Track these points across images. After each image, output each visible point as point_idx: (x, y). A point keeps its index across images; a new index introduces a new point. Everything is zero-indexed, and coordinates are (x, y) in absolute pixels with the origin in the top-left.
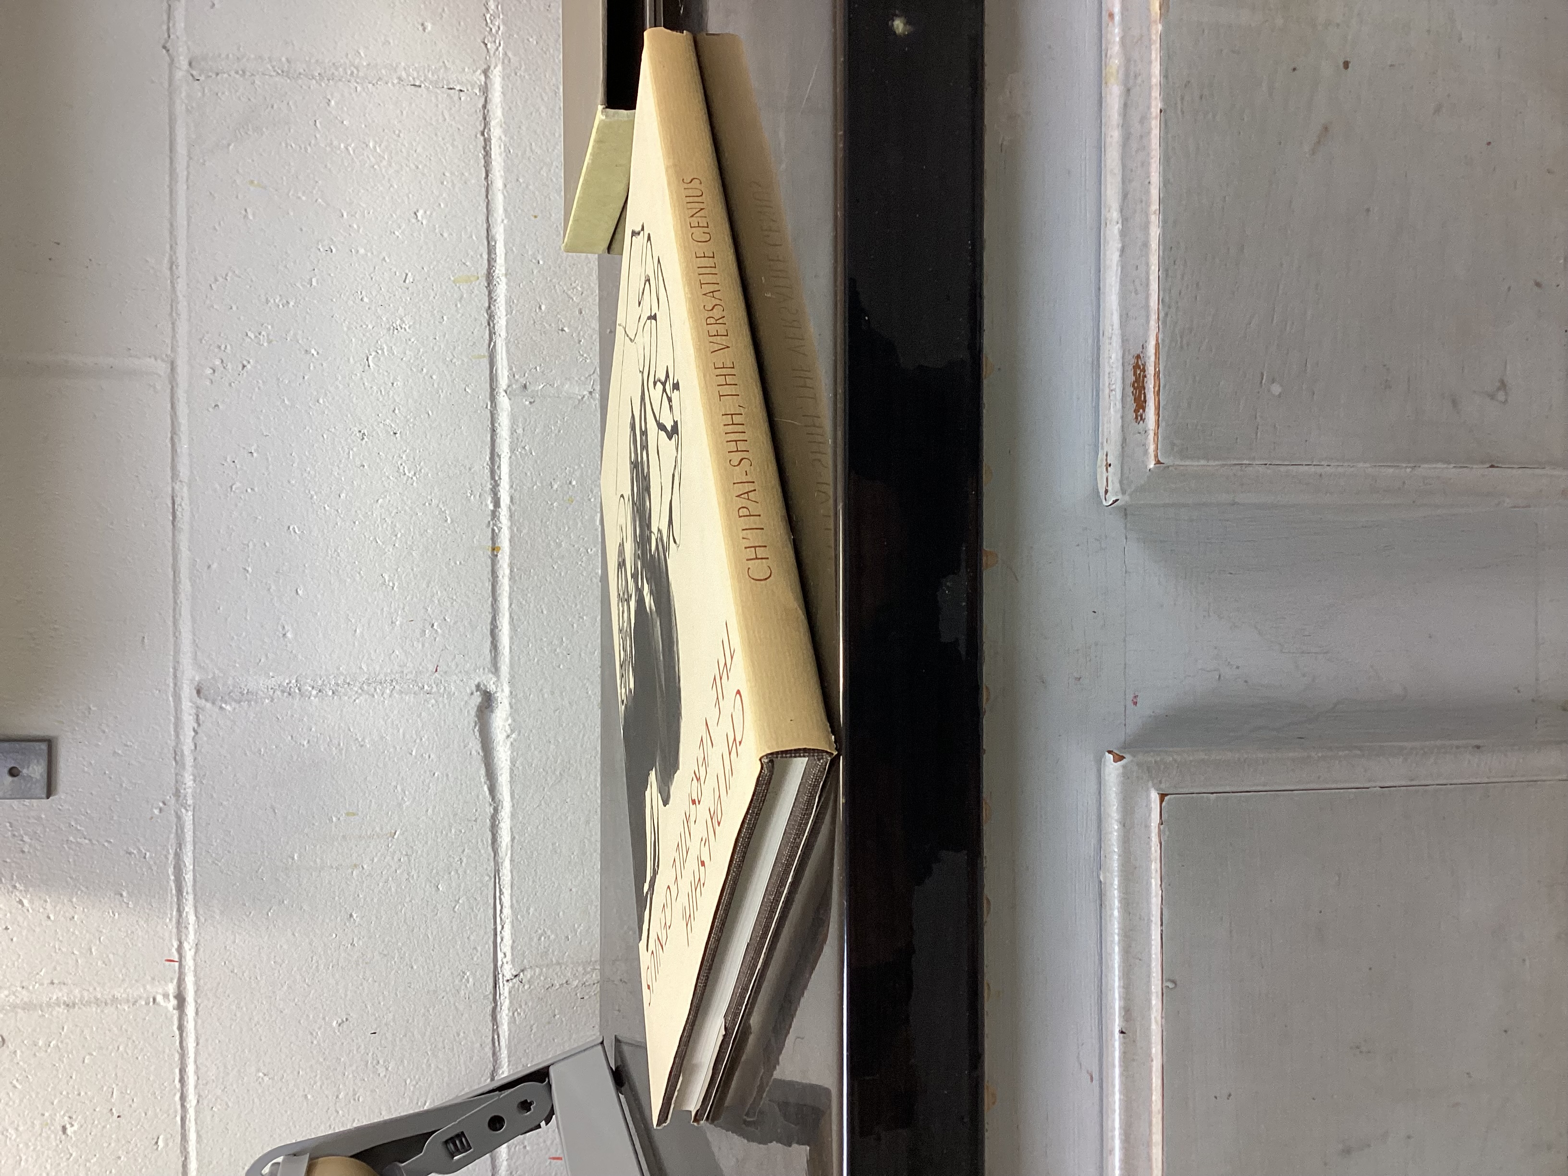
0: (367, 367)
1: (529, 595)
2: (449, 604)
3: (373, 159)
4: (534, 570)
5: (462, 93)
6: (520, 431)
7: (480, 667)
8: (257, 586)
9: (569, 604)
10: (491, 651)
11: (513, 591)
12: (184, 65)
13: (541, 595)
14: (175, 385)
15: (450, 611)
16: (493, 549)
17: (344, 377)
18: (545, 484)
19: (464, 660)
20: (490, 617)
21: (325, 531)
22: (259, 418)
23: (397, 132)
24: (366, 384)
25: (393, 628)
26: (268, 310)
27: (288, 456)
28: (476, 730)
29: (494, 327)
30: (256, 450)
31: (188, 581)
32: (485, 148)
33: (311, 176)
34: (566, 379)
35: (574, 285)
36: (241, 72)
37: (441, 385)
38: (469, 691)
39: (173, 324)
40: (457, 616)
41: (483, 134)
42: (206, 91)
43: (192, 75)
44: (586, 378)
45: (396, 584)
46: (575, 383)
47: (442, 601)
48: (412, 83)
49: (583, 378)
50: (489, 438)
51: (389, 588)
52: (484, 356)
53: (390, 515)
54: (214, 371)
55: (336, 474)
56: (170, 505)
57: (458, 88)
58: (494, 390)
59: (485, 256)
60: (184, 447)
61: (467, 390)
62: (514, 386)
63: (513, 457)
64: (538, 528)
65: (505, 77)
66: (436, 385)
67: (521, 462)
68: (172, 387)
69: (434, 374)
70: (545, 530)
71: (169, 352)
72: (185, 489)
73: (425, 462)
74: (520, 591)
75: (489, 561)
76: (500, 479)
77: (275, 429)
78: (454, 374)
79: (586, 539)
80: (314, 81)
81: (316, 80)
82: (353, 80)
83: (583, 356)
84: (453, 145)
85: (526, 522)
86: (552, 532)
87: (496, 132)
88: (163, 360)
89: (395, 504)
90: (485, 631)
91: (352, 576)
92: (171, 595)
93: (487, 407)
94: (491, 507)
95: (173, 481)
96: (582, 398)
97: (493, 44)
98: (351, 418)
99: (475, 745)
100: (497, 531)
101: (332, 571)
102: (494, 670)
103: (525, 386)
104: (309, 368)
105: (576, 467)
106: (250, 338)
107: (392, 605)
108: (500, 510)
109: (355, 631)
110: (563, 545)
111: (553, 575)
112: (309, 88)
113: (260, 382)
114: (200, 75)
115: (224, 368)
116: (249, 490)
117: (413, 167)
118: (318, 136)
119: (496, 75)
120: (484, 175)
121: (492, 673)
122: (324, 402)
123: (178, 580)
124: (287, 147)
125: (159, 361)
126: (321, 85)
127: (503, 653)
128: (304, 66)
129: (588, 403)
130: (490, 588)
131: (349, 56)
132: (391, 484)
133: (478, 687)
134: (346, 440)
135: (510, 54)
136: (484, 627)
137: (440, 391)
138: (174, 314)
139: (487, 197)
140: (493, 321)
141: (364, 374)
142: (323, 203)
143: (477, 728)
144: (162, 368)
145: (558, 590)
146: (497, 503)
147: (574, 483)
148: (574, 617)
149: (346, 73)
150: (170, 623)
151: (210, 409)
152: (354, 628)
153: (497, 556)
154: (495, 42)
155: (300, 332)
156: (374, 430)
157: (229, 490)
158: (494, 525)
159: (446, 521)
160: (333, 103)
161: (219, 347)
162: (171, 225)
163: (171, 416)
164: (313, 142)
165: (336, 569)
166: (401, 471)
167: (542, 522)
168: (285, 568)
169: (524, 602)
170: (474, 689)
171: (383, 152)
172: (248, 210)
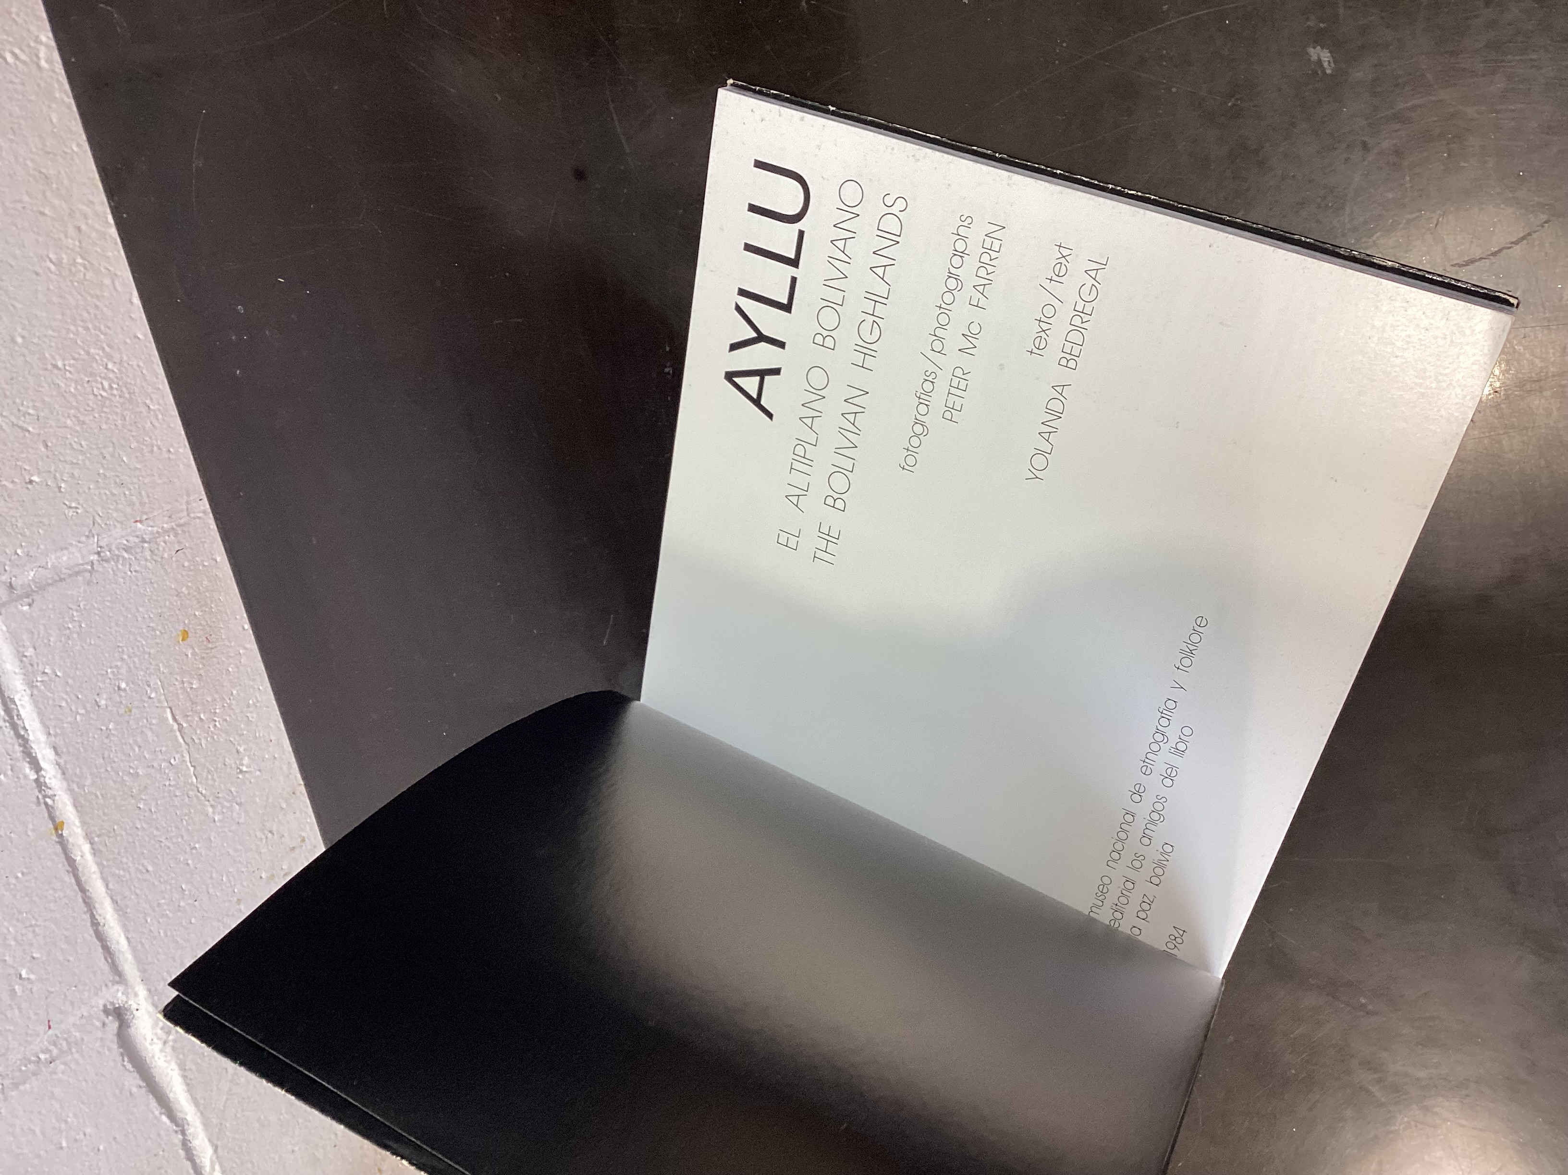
7: (101, 987)
10: (106, 959)
20: (87, 917)
28: (126, 1063)
38: (98, 1024)
67: (49, 694)
75: (58, 847)
90: (89, 938)
99: (133, 1081)
102: (117, 978)
121: (117, 983)
127: (119, 951)
133: (106, 1011)
143: (126, 1059)
169: (122, 873)
170: (102, 1016)
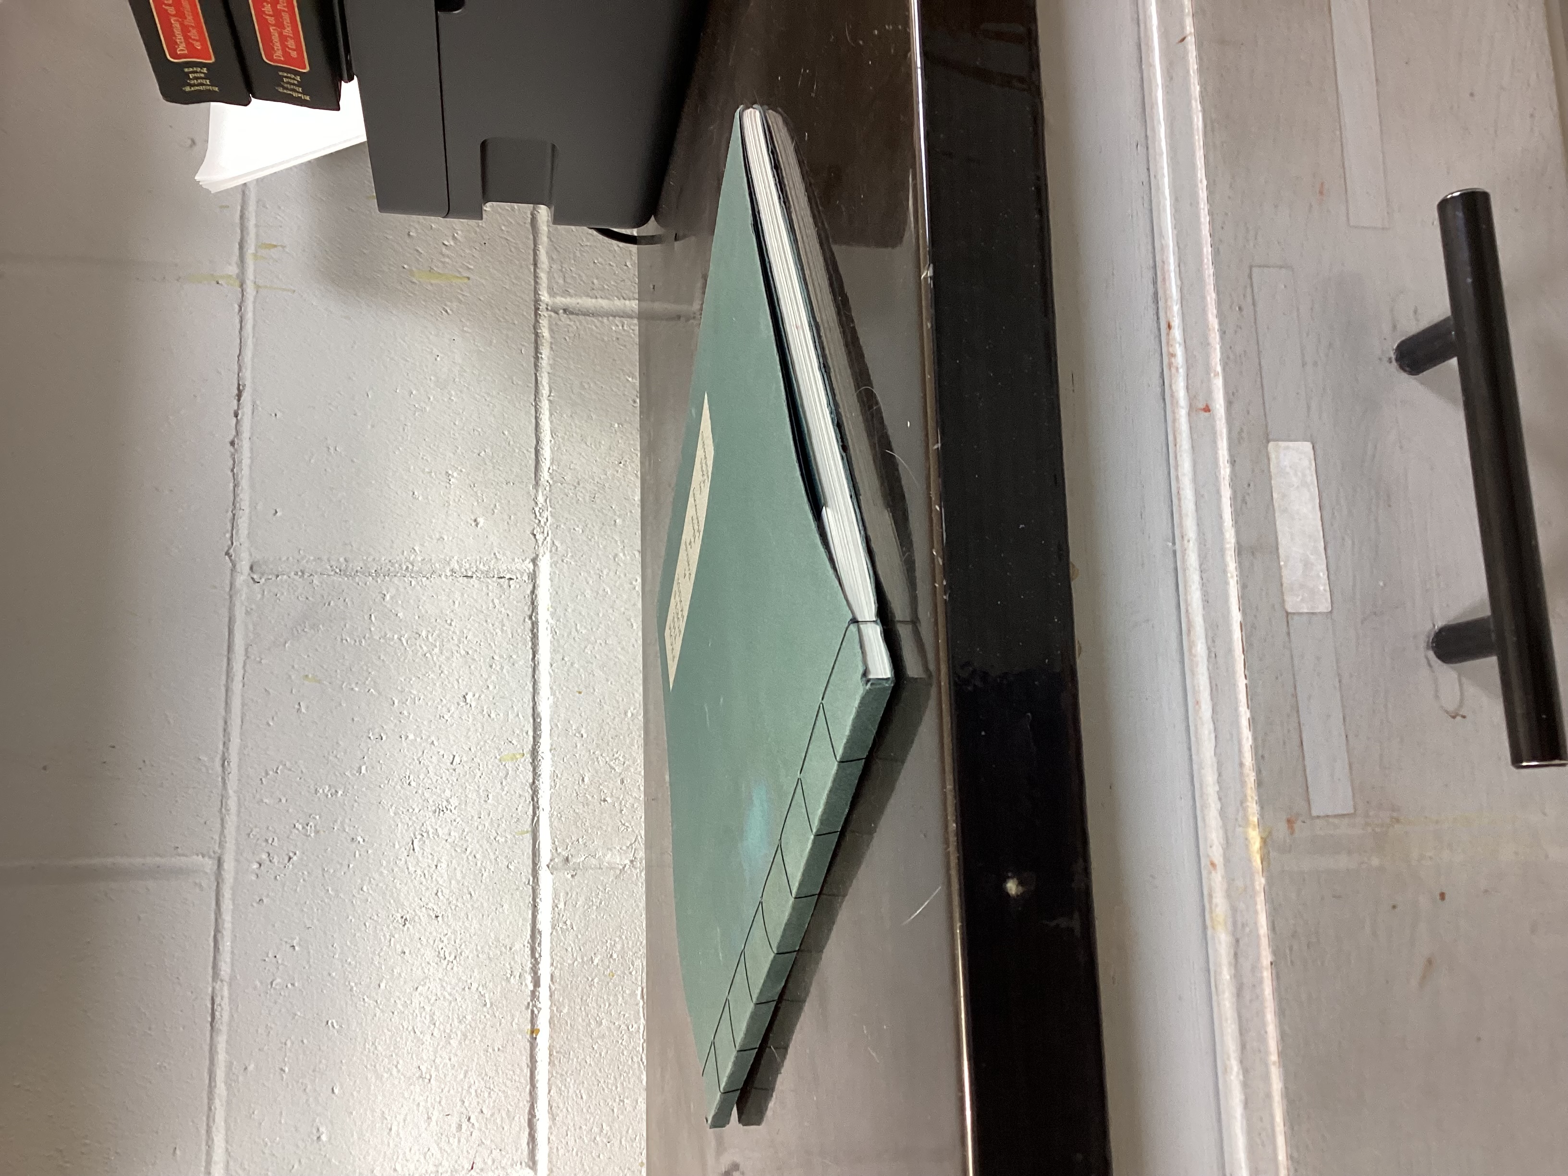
0: (412, 851)
1: (568, 1080)
2: (486, 1095)
3: (425, 648)
4: (574, 1052)
5: (511, 582)
6: (561, 906)
8: (293, 1086)
9: (610, 1086)
11: (552, 1076)
12: (246, 569)
13: (580, 1079)
14: (220, 881)
15: (487, 1102)
16: (532, 1032)
17: (388, 862)
18: (585, 959)
19: (501, 1154)
21: (364, 1024)
22: (303, 911)
23: (449, 622)
24: (410, 868)
25: (429, 1124)
26: (316, 800)
27: (330, 946)
29: (537, 802)
30: (300, 945)
31: (223, 1085)
32: (532, 631)
33: (365, 668)
34: (608, 849)
35: (616, 756)
36: (300, 573)
37: (484, 864)
39: (222, 820)
40: (494, 1107)
41: (530, 618)
42: (266, 593)
43: (253, 578)
44: (628, 847)
45: (433, 1076)
46: (616, 852)
47: (479, 1091)
48: (465, 574)
49: (624, 848)
50: (530, 916)
51: (427, 1081)
52: (527, 832)
53: (429, 1002)
54: (260, 865)
55: (376, 963)
56: (209, 1006)
57: (508, 576)
58: (537, 864)
59: (531, 733)
60: (226, 945)
61: (510, 867)
62: (556, 860)
63: (554, 933)
64: (578, 1007)
65: (554, 564)
66: (479, 864)
68: (218, 883)
69: (477, 852)
70: (585, 1009)
71: (217, 848)
72: (226, 988)
73: (466, 945)
74: (559, 1076)
76: (540, 956)
77: (318, 920)
78: (497, 853)
79: (627, 1015)
80: (371, 578)
81: (372, 576)
82: (408, 575)
83: (624, 825)
84: (502, 630)
85: (566, 1001)
86: (592, 1010)
87: (544, 615)
88: (210, 857)
89: (434, 991)
91: (389, 1069)
92: (206, 1101)
93: (529, 883)
94: (531, 987)
95: (214, 980)
96: (624, 868)
97: (541, 535)
98: (394, 905)
100: (536, 1012)
101: (368, 1066)
103: (567, 859)
104: (355, 856)
105: (617, 940)
106: (298, 829)
107: (429, 1099)
108: (540, 989)
109: (391, 1129)
110: (604, 1024)
111: (592, 1056)
112: (366, 584)
113: (306, 873)
114: (261, 579)
115: (270, 861)
116: (289, 985)
117: (463, 652)
118: (373, 629)
119: (544, 563)
120: (531, 656)
122: (368, 889)
123: (213, 1084)
124: (342, 640)
125: (206, 859)
126: (377, 581)
128: (361, 564)
129: (629, 872)
130: (529, 1074)
131: (405, 553)
132: (431, 969)
134: (388, 927)
135: (556, 543)
136: (522, 1117)
137: (483, 870)
138: (223, 810)
139: (534, 676)
140: (537, 796)
141: (408, 858)
142: (374, 693)
144: (209, 865)
145: (598, 1072)
146: (537, 983)
147: (615, 956)
148: (615, 1101)
149: (402, 569)
150: (203, 1132)
151: (255, 904)
152: (389, 1126)
153: (536, 1038)
154: (543, 533)
155: (347, 821)
156: (416, 915)
157: (269, 987)
158: (534, 1006)
159: (485, 1005)
160: (388, 597)
161: (267, 841)
162: (226, 723)
163: (216, 914)
164: (367, 635)
165: (373, 1063)
166: (443, 956)
167: (581, 999)
168: (321, 1066)
171: (435, 641)
172: (301, 704)
